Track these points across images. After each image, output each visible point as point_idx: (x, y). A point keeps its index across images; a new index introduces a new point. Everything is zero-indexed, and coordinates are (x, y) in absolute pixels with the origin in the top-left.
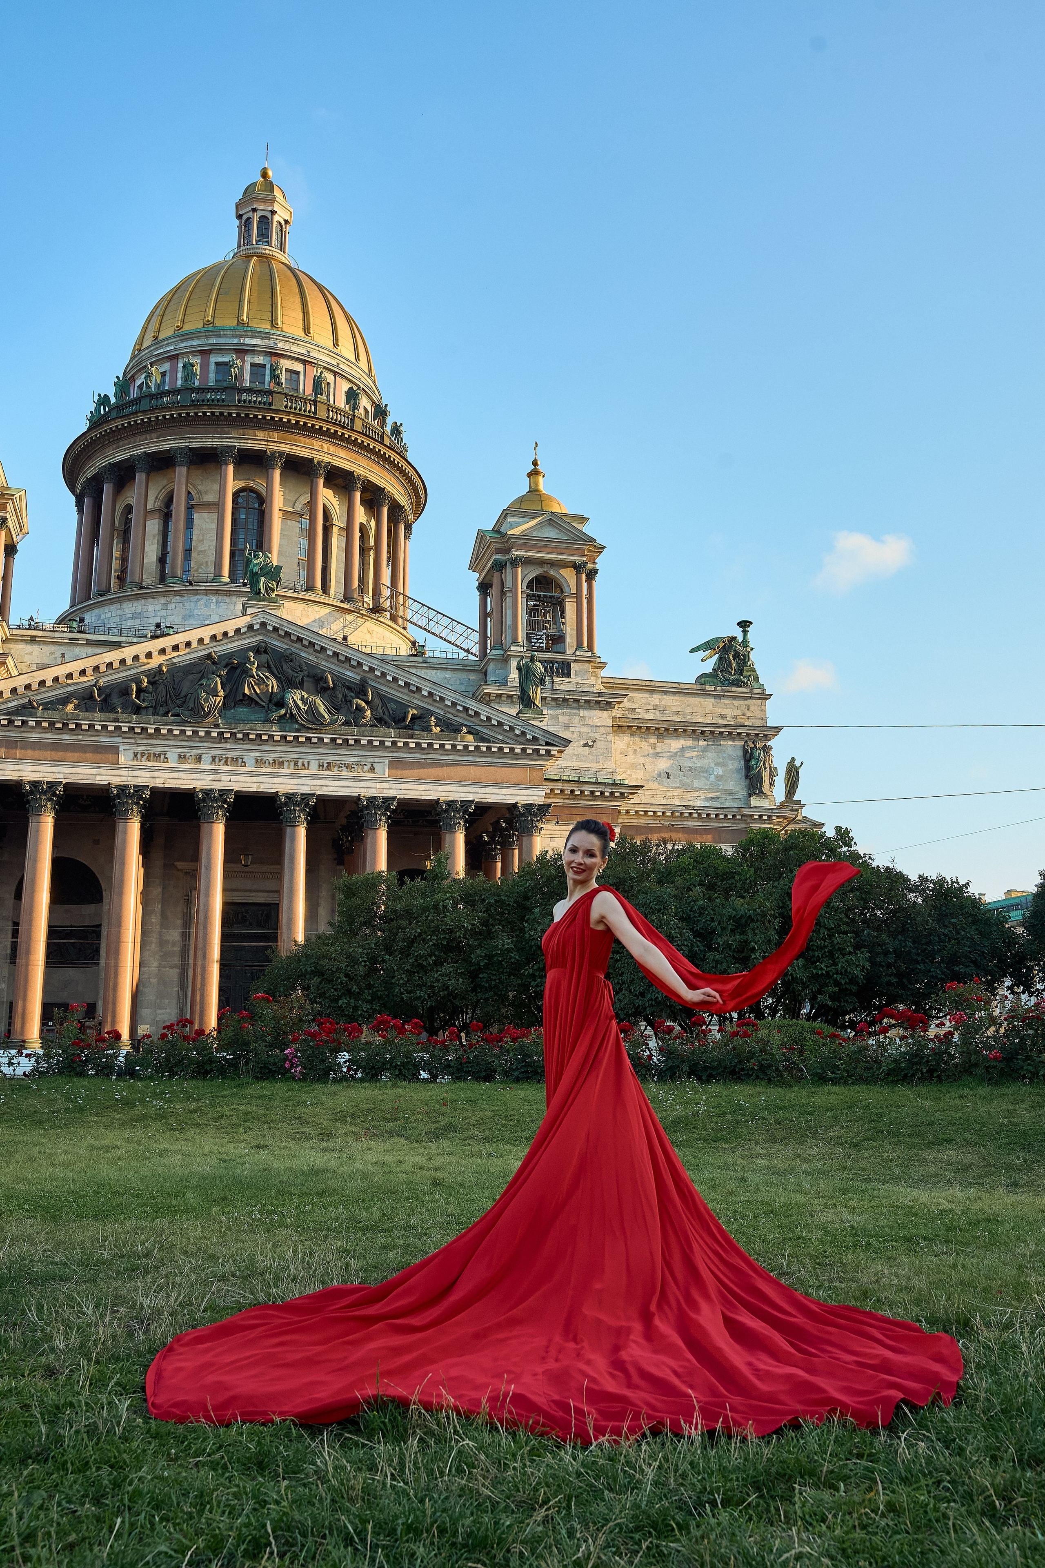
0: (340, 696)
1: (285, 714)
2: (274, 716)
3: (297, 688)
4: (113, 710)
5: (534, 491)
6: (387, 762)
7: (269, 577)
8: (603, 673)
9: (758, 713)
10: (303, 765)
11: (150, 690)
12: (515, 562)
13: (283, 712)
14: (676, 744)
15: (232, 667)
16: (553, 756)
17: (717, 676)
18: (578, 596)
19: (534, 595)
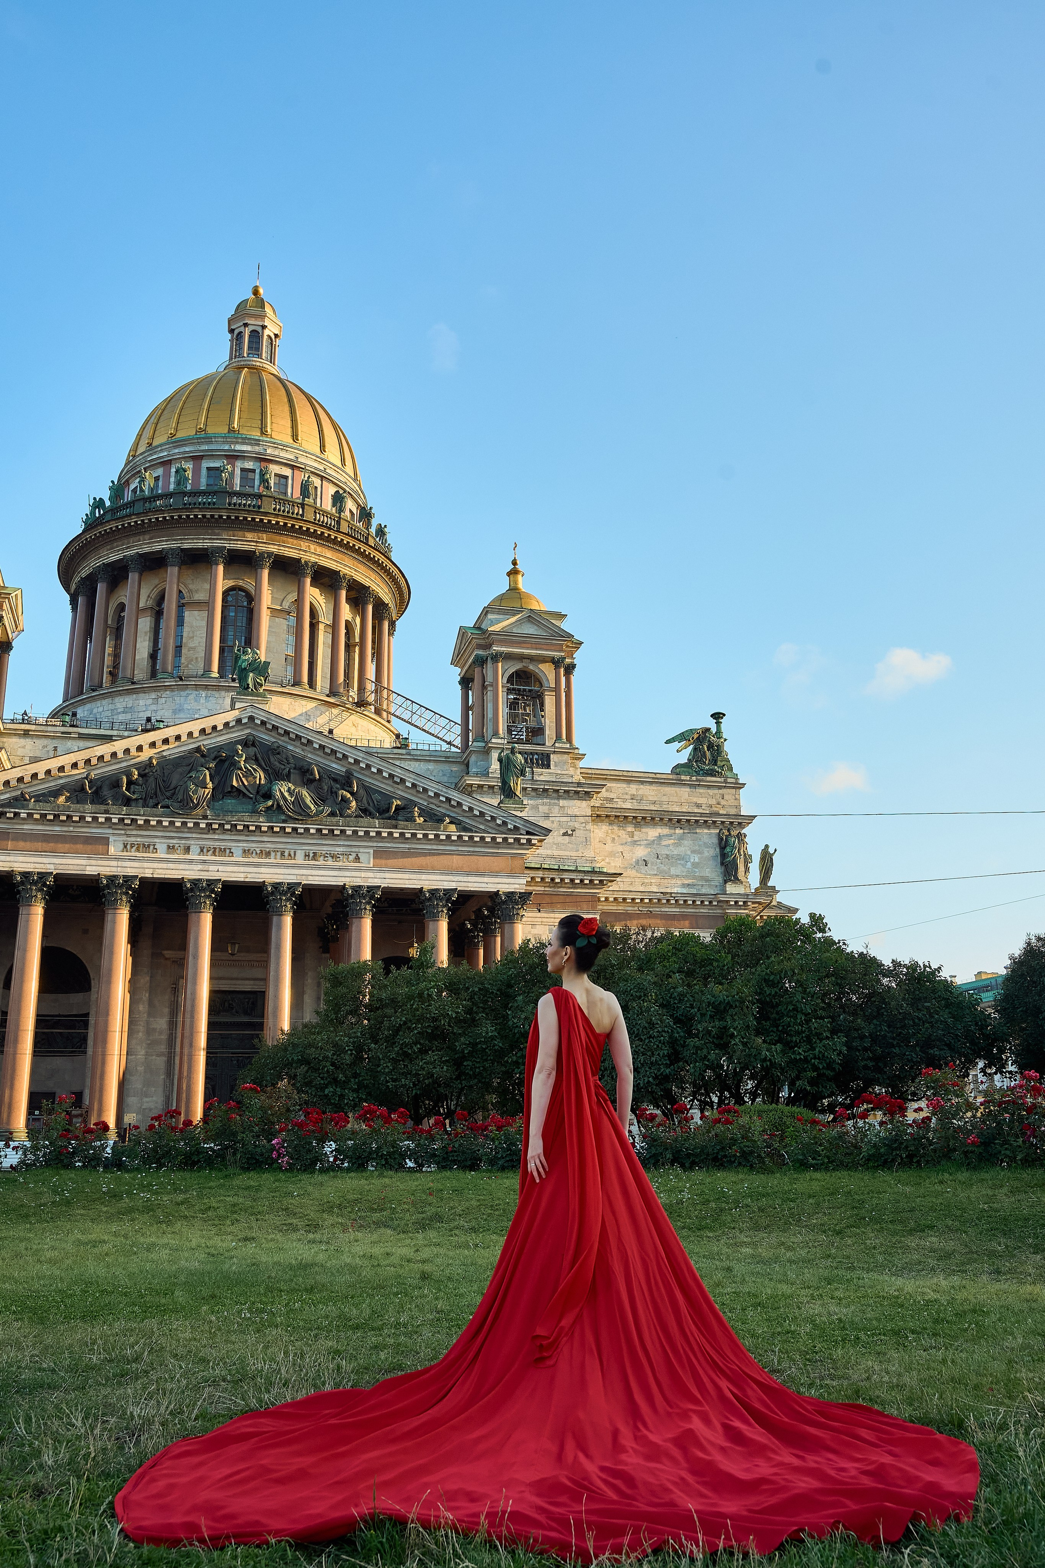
0: (326, 788)
1: (272, 805)
2: (261, 807)
3: (284, 780)
4: (103, 802)
5: (513, 589)
6: (372, 851)
7: (257, 672)
8: (582, 764)
9: (732, 802)
10: (290, 855)
11: (141, 782)
12: (495, 658)
13: (270, 803)
14: (652, 833)
15: (221, 760)
16: (534, 845)
17: (692, 765)
18: (557, 690)
19: (514, 689)
